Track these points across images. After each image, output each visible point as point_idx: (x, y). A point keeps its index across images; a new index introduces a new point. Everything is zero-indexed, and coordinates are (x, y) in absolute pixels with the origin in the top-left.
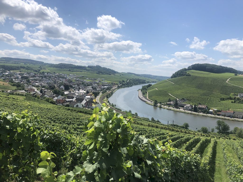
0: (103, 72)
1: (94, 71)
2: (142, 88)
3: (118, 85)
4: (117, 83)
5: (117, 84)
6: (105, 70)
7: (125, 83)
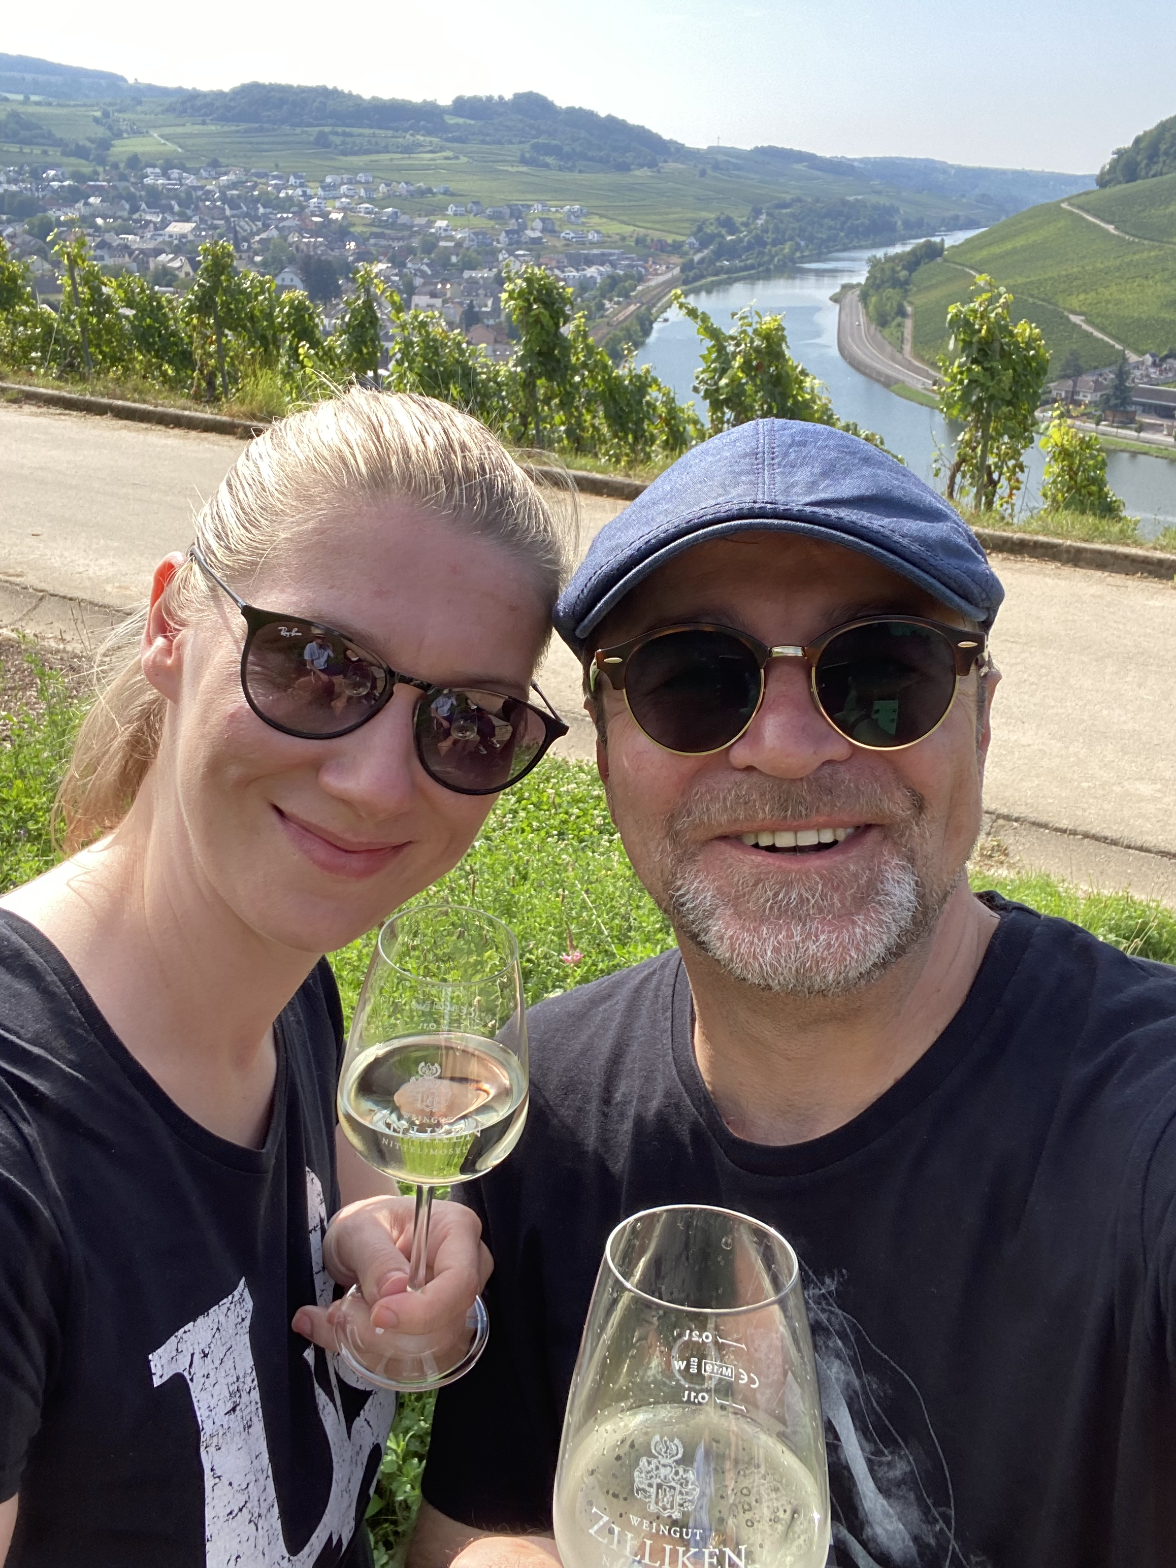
0: (566, 149)
1: (500, 143)
2: (871, 277)
3: (683, 255)
4: (680, 238)
5: (676, 248)
6: (583, 134)
7: (741, 240)
